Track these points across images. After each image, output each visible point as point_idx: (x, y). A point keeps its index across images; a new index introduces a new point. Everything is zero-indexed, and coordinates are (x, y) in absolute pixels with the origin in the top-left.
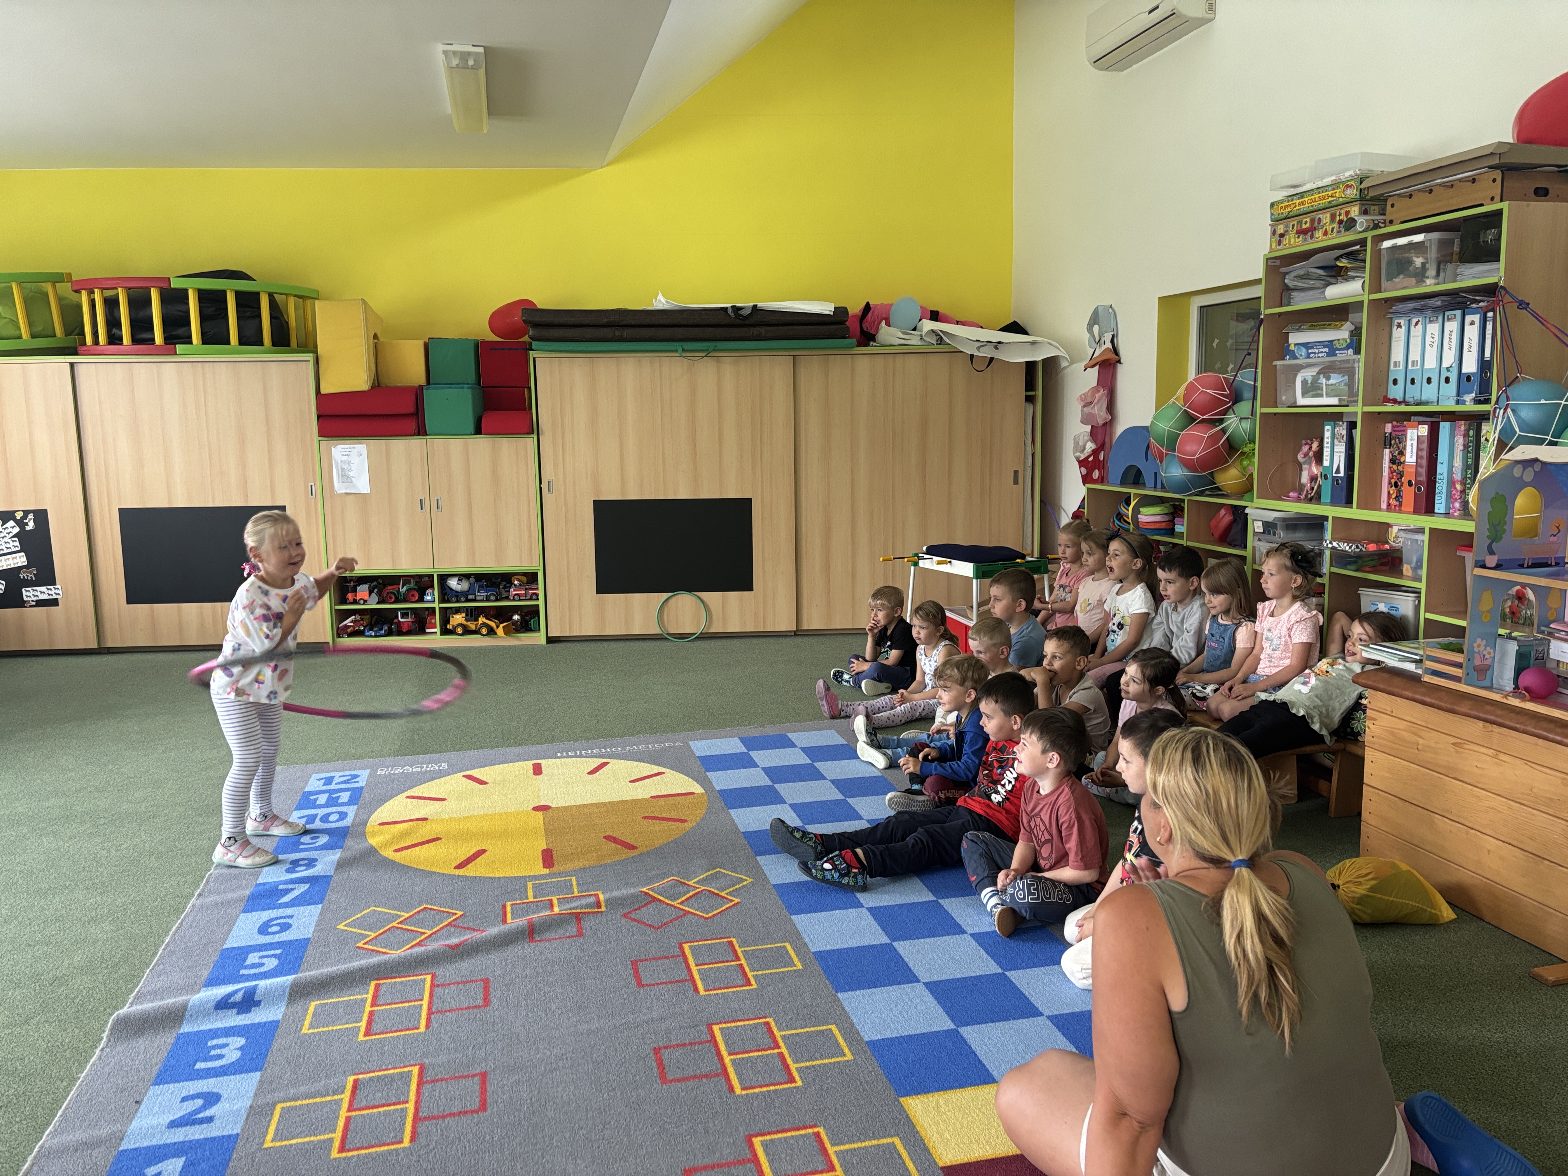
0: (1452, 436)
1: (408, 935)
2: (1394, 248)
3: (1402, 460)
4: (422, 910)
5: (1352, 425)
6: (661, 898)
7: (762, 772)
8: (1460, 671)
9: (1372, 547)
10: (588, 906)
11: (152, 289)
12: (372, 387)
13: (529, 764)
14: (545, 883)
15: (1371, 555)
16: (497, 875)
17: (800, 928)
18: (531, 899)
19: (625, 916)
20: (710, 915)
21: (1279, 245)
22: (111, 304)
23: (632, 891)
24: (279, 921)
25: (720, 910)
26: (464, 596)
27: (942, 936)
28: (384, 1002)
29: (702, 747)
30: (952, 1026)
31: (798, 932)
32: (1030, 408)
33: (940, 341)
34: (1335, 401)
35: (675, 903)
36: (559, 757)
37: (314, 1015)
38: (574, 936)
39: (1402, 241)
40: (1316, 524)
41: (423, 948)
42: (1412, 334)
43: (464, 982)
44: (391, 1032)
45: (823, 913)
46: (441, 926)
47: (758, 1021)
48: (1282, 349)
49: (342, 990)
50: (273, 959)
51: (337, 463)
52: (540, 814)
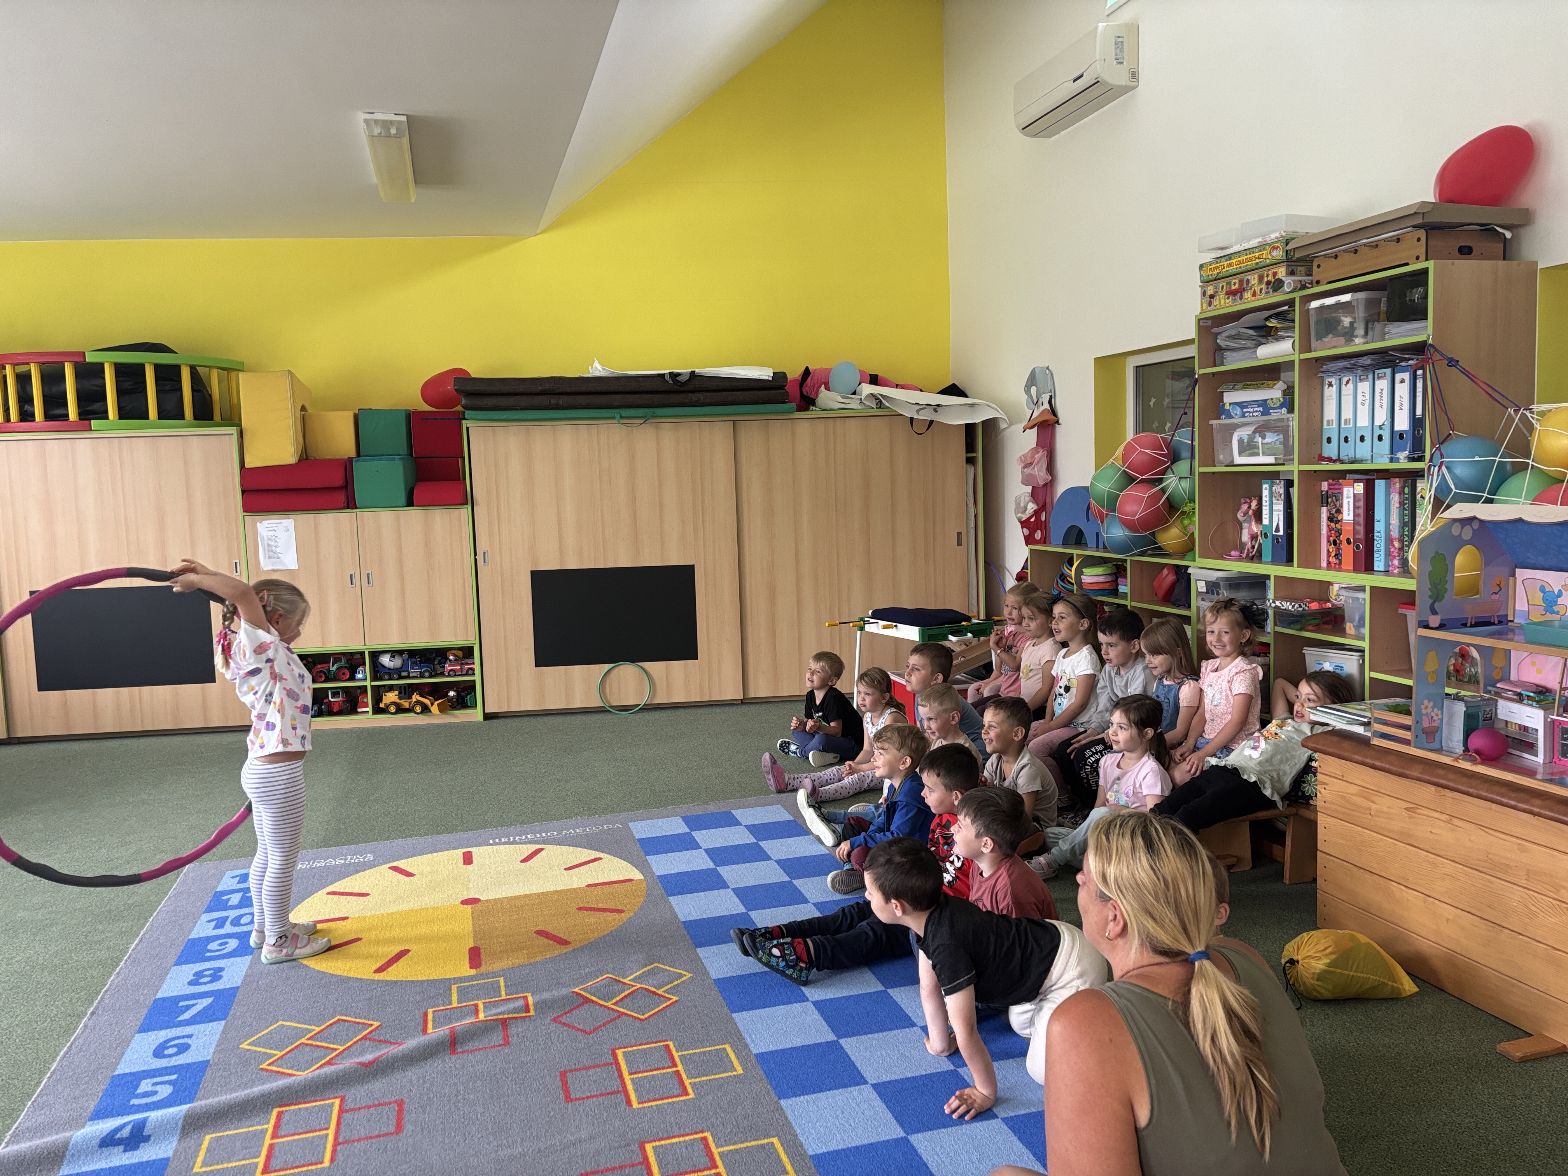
0: (1388, 494)
1: (318, 1053)
2: (1322, 308)
3: (1339, 518)
4: (335, 1023)
5: (1289, 484)
6: (594, 999)
7: (704, 853)
8: (1410, 734)
9: (1314, 606)
10: (516, 1010)
11: (66, 364)
12: (300, 460)
13: (460, 852)
14: (471, 986)
15: (1314, 614)
16: (420, 979)
17: (741, 1028)
18: (455, 1004)
19: (555, 1020)
20: (646, 1016)
21: (1210, 305)
22: (23, 380)
23: (564, 991)
24: (177, 1042)
25: (657, 1010)
26: (397, 673)
27: (891, 1030)
28: (286, 1132)
29: (643, 829)
30: (902, 1134)
31: (739, 1032)
32: (971, 470)
33: (880, 405)
34: (1271, 460)
35: (609, 1004)
36: (491, 845)
37: (208, 1150)
38: (500, 1046)
39: (1330, 301)
40: (1259, 582)
41: (332, 1068)
42: (1343, 393)
43: (376, 1106)
44: (292, 1168)
45: (767, 1009)
46: (355, 1040)
47: (695, 1136)
48: (1218, 409)
49: (240, 1120)
50: (168, 1086)
51: (262, 539)
52: (468, 908)
